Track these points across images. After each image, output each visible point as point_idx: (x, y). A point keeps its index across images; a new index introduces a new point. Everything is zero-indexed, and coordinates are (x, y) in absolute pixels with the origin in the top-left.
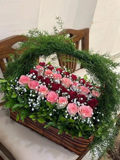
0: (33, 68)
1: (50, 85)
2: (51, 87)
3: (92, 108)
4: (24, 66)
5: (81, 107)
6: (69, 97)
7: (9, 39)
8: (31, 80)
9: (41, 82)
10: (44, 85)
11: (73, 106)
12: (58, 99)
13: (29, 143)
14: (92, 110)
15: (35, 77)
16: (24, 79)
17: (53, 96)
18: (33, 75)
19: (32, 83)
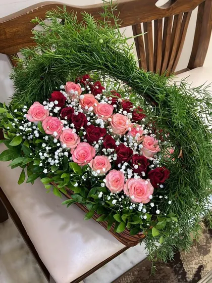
0: (59, 87)
1: (84, 130)
2: (85, 133)
3: (153, 185)
4: (40, 84)
5: (132, 181)
6: (115, 159)
7: (28, 13)
8: (50, 115)
9: (66, 123)
10: (72, 128)
11: (118, 176)
12: (94, 158)
13: (48, 211)
14: (152, 188)
15: (57, 109)
16: (38, 111)
17: (84, 152)
18: (55, 105)
19: (51, 121)
